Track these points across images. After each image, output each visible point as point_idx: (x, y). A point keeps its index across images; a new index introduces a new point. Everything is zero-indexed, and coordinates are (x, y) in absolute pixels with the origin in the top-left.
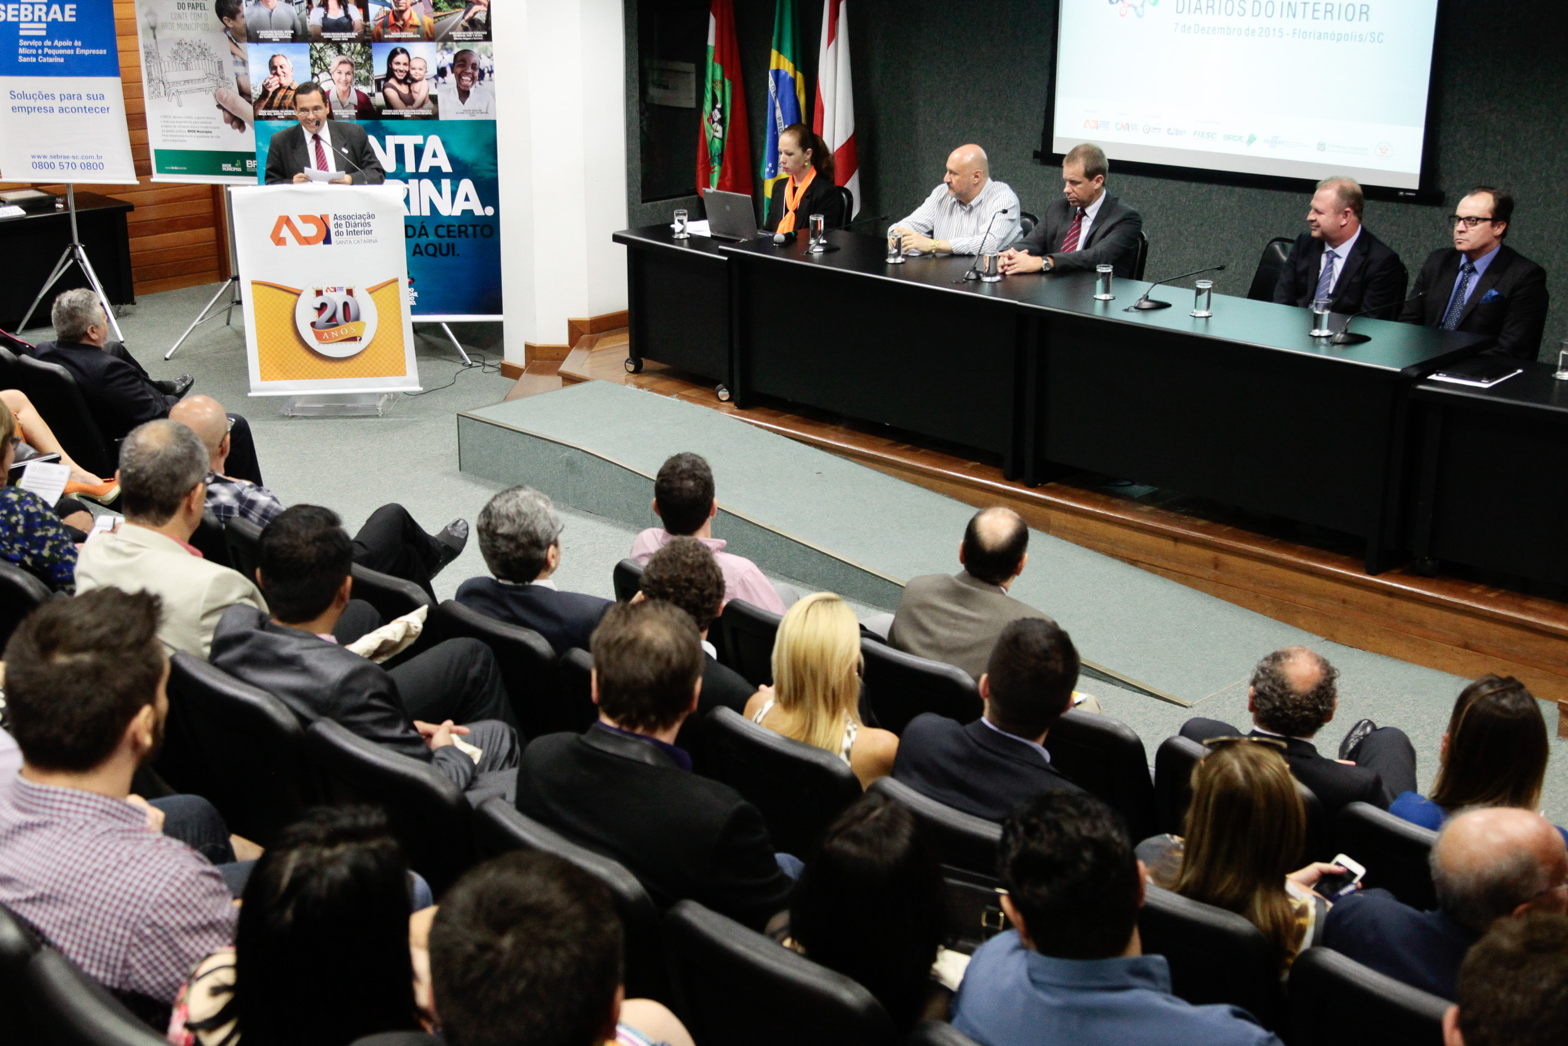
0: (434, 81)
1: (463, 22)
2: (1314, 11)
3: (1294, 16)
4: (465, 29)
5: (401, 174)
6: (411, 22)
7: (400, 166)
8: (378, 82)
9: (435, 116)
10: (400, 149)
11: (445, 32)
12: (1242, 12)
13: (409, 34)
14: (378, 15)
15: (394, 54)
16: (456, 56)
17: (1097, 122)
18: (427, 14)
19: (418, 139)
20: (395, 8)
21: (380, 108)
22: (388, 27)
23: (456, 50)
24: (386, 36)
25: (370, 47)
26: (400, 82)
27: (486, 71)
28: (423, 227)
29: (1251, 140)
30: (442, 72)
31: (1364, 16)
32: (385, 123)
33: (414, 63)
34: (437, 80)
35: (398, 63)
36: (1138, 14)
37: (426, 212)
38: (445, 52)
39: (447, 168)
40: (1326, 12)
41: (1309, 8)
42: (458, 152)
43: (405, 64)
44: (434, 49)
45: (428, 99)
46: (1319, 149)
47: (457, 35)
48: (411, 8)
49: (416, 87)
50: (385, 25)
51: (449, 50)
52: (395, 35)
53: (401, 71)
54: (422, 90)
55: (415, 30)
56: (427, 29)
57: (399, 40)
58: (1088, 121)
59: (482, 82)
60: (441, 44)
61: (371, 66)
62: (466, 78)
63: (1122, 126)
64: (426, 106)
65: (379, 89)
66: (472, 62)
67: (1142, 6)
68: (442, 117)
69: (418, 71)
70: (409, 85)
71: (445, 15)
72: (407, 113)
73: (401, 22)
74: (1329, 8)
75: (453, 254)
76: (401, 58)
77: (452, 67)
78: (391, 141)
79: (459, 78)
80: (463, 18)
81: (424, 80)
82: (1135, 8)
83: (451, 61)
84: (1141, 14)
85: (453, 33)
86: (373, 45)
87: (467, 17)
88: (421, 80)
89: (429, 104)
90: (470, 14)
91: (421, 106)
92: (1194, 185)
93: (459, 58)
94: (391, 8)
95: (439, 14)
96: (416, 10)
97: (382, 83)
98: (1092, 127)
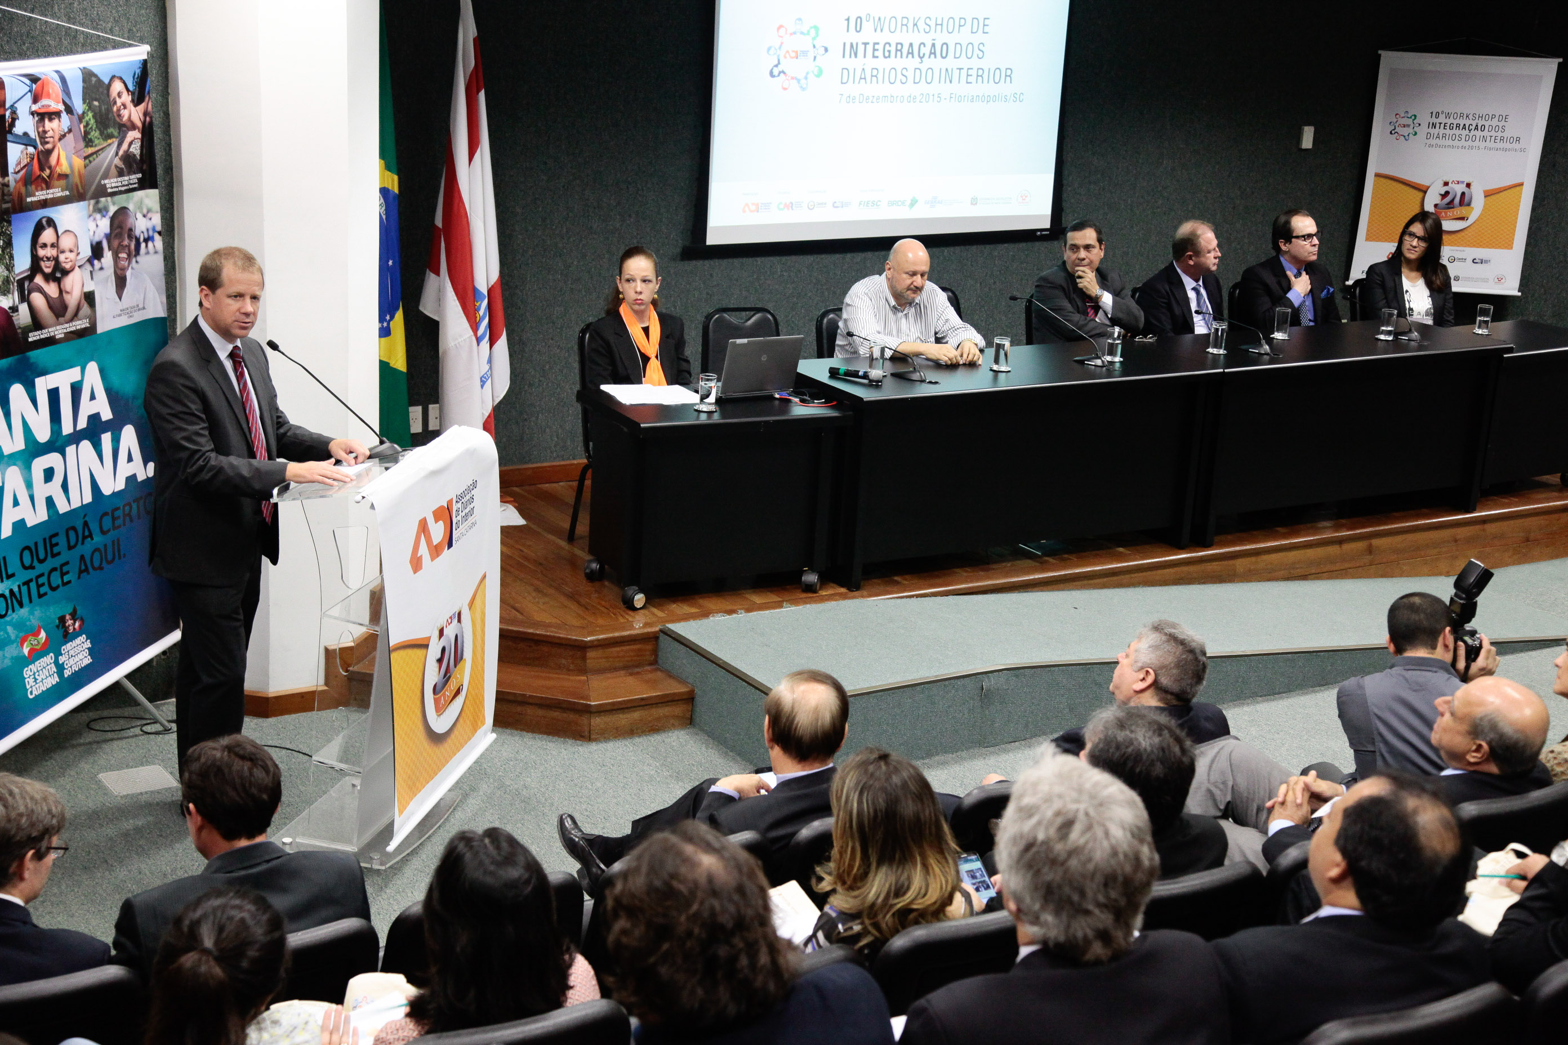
0: (88, 267)
1: (117, 161)
2: (968, 75)
3: (951, 82)
4: (121, 173)
5: (56, 441)
6: (58, 170)
7: (56, 427)
8: (21, 283)
9: (90, 331)
10: (54, 395)
11: (97, 181)
12: (904, 80)
13: (56, 192)
14: (19, 163)
15: (39, 229)
16: (113, 219)
17: (757, 205)
18: (77, 152)
19: (73, 374)
20: (40, 147)
21: (27, 330)
22: (31, 183)
23: (113, 209)
24: (29, 200)
25: (9, 222)
26: (48, 278)
27: (142, 239)
28: (86, 524)
29: (913, 203)
30: (97, 251)
31: (1008, 79)
32: (34, 355)
33: (66, 242)
34: (92, 265)
35: (45, 246)
36: (801, 87)
37: (88, 499)
38: (98, 216)
39: (107, 415)
40: (978, 76)
41: (964, 73)
42: (116, 382)
43: (53, 246)
44: (85, 213)
45: (83, 301)
46: (972, 204)
47: (112, 183)
48: (59, 145)
49: (68, 282)
50: (31, 180)
51: (102, 211)
52: (41, 195)
53: (48, 259)
54: (76, 284)
55: (63, 182)
56: (77, 180)
57: (45, 204)
58: (747, 205)
59: (139, 258)
60: (92, 202)
61: (11, 257)
62: (123, 255)
63: (786, 206)
64: (81, 313)
65: (24, 298)
66: (129, 226)
67: (806, 78)
68: (100, 330)
69: (68, 254)
70: (58, 281)
71: (96, 153)
72: (58, 331)
73: (48, 171)
74: (980, 72)
75: (120, 558)
76: (47, 236)
77: (108, 237)
78: (43, 385)
79: (116, 258)
80: (117, 154)
81: (77, 268)
82: (799, 81)
83: (107, 230)
84: (804, 86)
85: (106, 181)
86: (14, 217)
87: (121, 153)
88: (72, 269)
89: (86, 309)
90: (125, 146)
91: (75, 316)
92: (849, 256)
93: (116, 222)
94: (35, 147)
95: (90, 150)
96: (65, 149)
97: (26, 284)
98: (752, 211)
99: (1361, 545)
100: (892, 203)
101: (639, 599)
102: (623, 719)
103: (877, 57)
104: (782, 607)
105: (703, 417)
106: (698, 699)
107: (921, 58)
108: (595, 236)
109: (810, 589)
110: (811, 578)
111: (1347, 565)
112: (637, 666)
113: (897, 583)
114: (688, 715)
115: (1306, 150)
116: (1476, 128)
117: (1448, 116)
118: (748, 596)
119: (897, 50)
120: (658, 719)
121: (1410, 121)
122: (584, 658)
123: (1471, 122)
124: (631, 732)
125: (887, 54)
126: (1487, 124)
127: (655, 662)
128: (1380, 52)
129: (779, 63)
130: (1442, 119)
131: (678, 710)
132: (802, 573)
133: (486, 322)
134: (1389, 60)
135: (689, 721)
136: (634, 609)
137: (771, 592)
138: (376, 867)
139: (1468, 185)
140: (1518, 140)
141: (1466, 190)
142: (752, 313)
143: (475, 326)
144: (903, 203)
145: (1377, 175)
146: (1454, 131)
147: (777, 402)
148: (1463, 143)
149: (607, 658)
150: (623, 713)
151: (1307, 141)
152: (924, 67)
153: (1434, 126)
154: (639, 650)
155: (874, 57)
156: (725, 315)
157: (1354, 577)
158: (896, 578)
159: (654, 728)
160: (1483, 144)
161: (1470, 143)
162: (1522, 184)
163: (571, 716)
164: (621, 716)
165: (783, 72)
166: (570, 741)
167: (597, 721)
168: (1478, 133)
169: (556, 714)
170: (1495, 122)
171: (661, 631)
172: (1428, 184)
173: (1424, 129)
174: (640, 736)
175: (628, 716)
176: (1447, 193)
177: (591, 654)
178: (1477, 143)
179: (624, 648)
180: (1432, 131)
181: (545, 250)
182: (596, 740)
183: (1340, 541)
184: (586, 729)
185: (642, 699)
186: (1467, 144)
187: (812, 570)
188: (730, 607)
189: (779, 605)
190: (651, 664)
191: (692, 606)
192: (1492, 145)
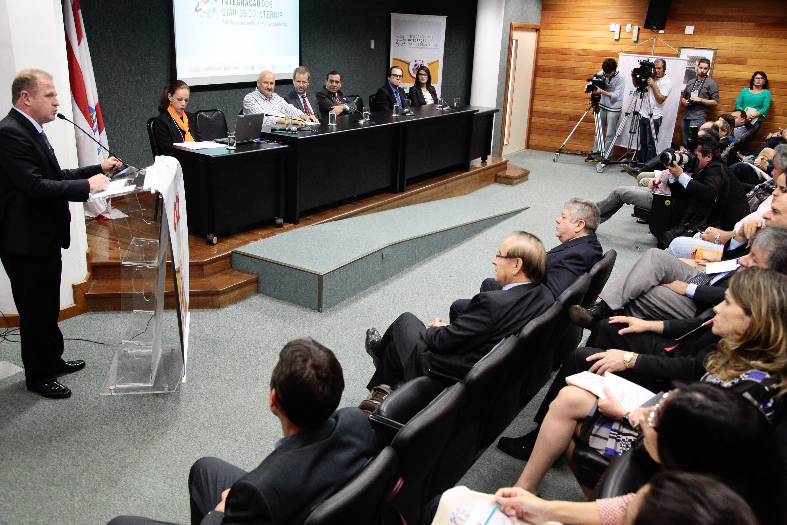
3: (262, 17)
12: (245, 15)
17: (196, 69)
29: (253, 68)
31: (281, 16)
40: (271, 15)
41: (266, 13)
46: (273, 68)
58: (192, 68)
63: (207, 69)
67: (209, 12)
74: (271, 13)
82: (207, 14)
84: (209, 16)
98: (194, 71)
99: (443, 186)
100: (245, 68)
101: (215, 240)
102: (231, 295)
103: (235, 5)
104: (275, 235)
105: (232, 151)
106: (261, 281)
107: (251, 6)
108: (131, 84)
109: (280, 226)
110: (280, 221)
111: (441, 194)
112: (224, 270)
113: (308, 219)
114: (256, 288)
115: (372, 49)
116: (423, 41)
117: (414, 37)
118: (256, 232)
119: (242, 2)
120: (245, 292)
121: (402, 39)
122: (203, 270)
123: (421, 39)
124: (235, 301)
125: (238, 4)
126: (426, 39)
127: (231, 267)
128: (391, 13)
129: (199, 5)
130: (412, 38)
131: (252, 287)
132: (275, 220)
133: (96, 122)
134: (394, 17)
135: (257, 291)
136: (214, 245)
137: (264, 229)
138: (166, 392)
139: (423, 61)
140: (436, 45)
141: (422, 63)
142: (213, 112)
143: (92, 125)
144: (249, 68)
145: (393, 59)
146: (416, 42)
147: (256, 144)
148: (420, 46)
149: (212, 268)
150: (232, 292)
151: (373, 47)
152: (252, 10)
153: (410, 40)
154: (224, 262)
155: (234, 5)
156: (202, 113)
157: (443, 198)
158: (308, 217)
159: (243, 297)
160: (426, 47)
161: (422, 46)
162: (438, 61)
163: (209, 298)
164: (231, 294)
165: (200, 9)
166: (210, 310)
167: (222, 298)
168: (424, 43)
169: (201, 298)
170: (429, 39)
171: (233, 252)
172: (409, 61)
173: (407, 42)
174: (239, 302)
175: (233, 293)
176: (416, 64)
177: (205, 268)
178: (424, 46)
179: (219, 263)
180: (410, 42)
181: (109, 91)
182: (222, 307)
183: (439, 186)
184: (217, 302)
185: (239, 284)
186: (420, 47)
187: (279, 217)
188: (254, 238)
189: (273, 234)
190: (229, 269)
191: (237, 239)
192: (429, 47)
